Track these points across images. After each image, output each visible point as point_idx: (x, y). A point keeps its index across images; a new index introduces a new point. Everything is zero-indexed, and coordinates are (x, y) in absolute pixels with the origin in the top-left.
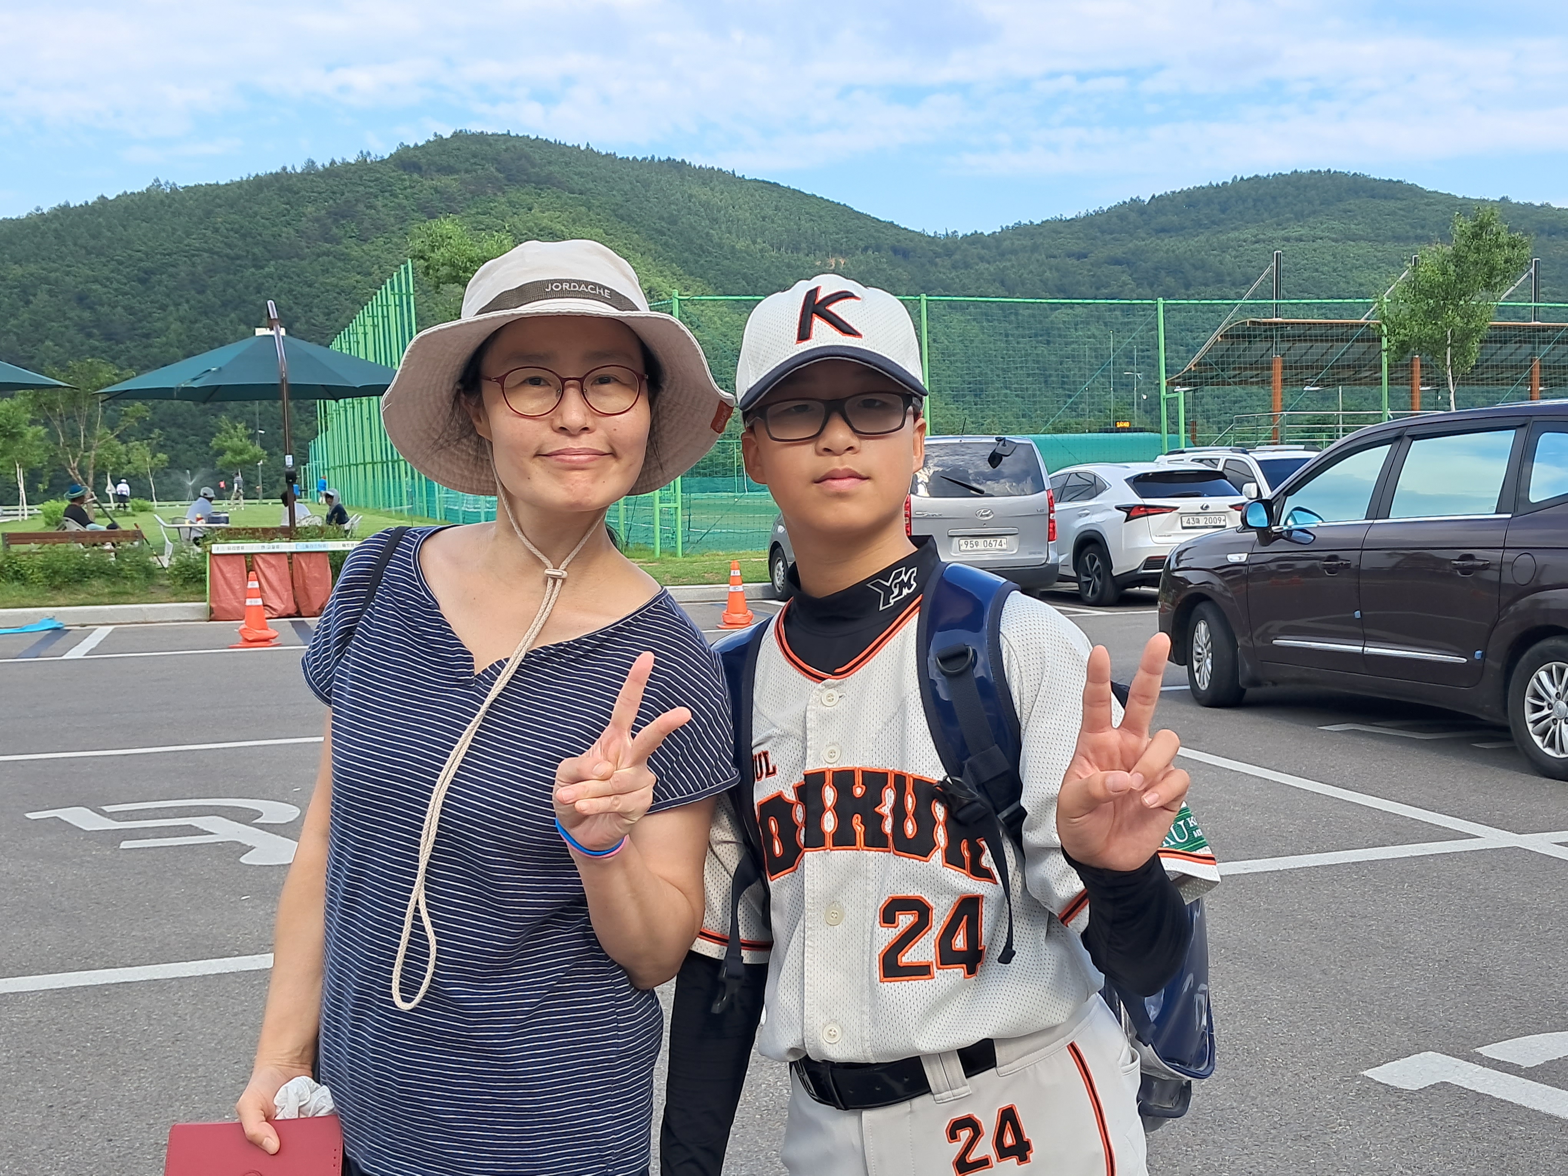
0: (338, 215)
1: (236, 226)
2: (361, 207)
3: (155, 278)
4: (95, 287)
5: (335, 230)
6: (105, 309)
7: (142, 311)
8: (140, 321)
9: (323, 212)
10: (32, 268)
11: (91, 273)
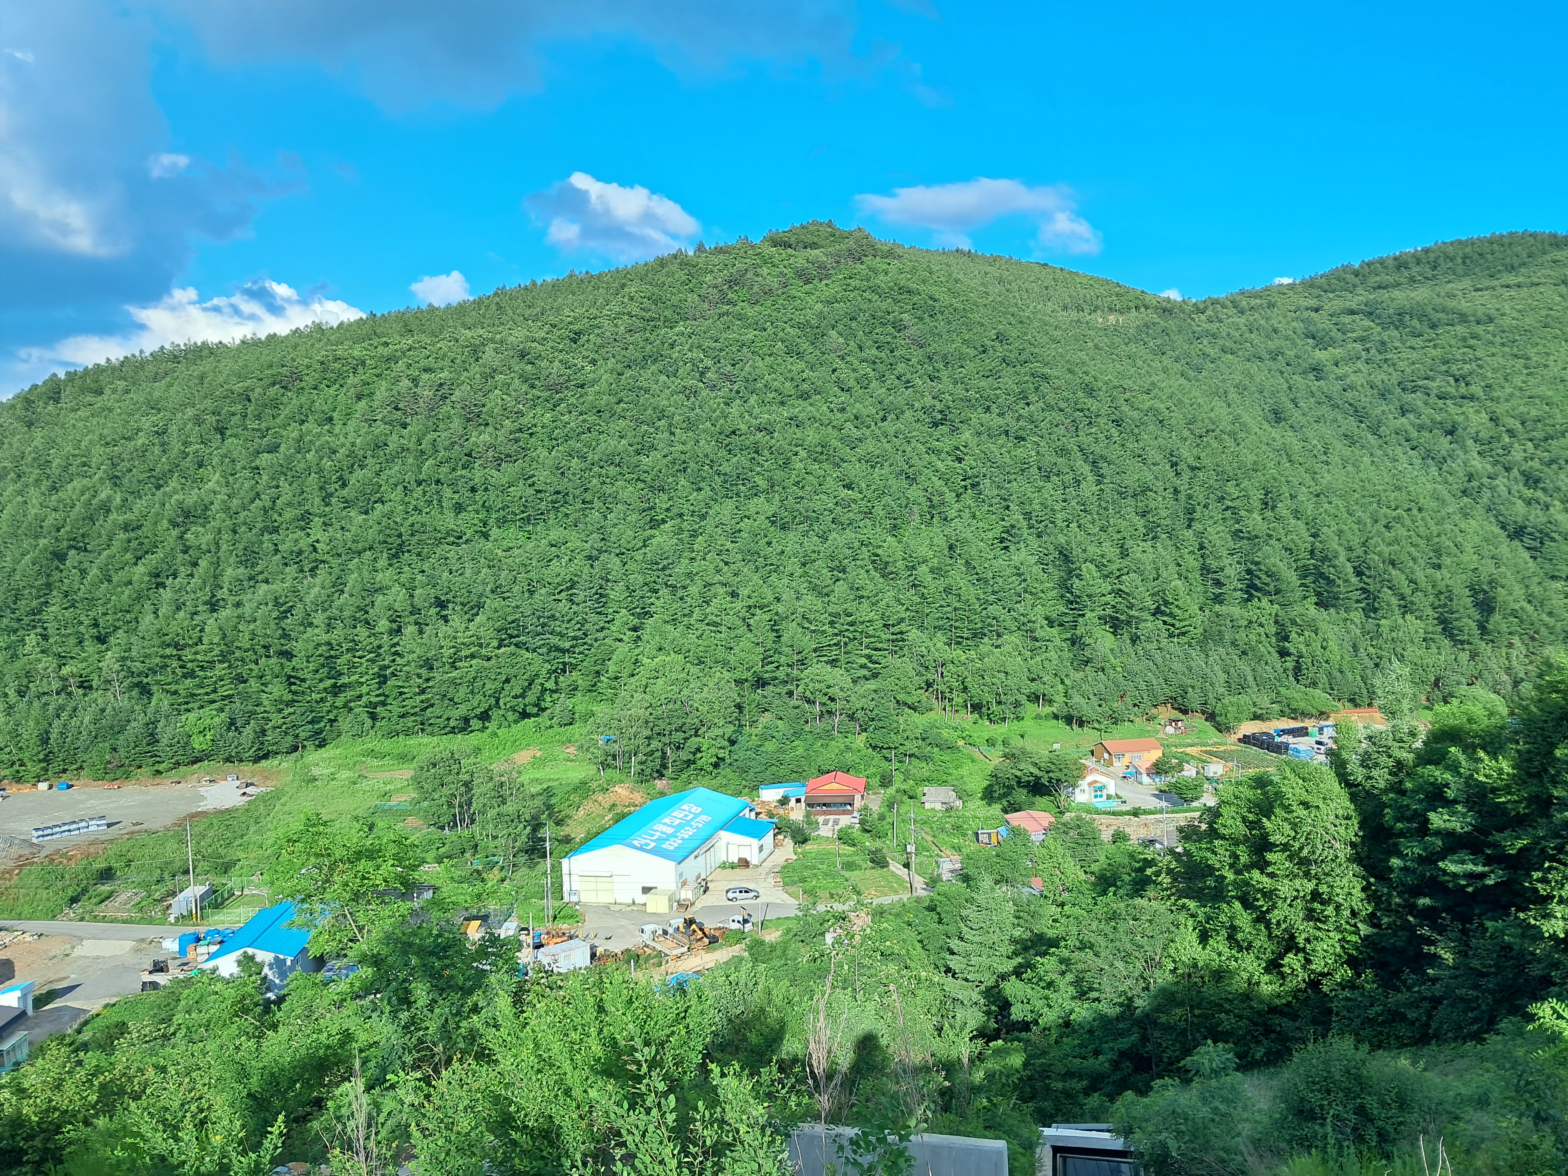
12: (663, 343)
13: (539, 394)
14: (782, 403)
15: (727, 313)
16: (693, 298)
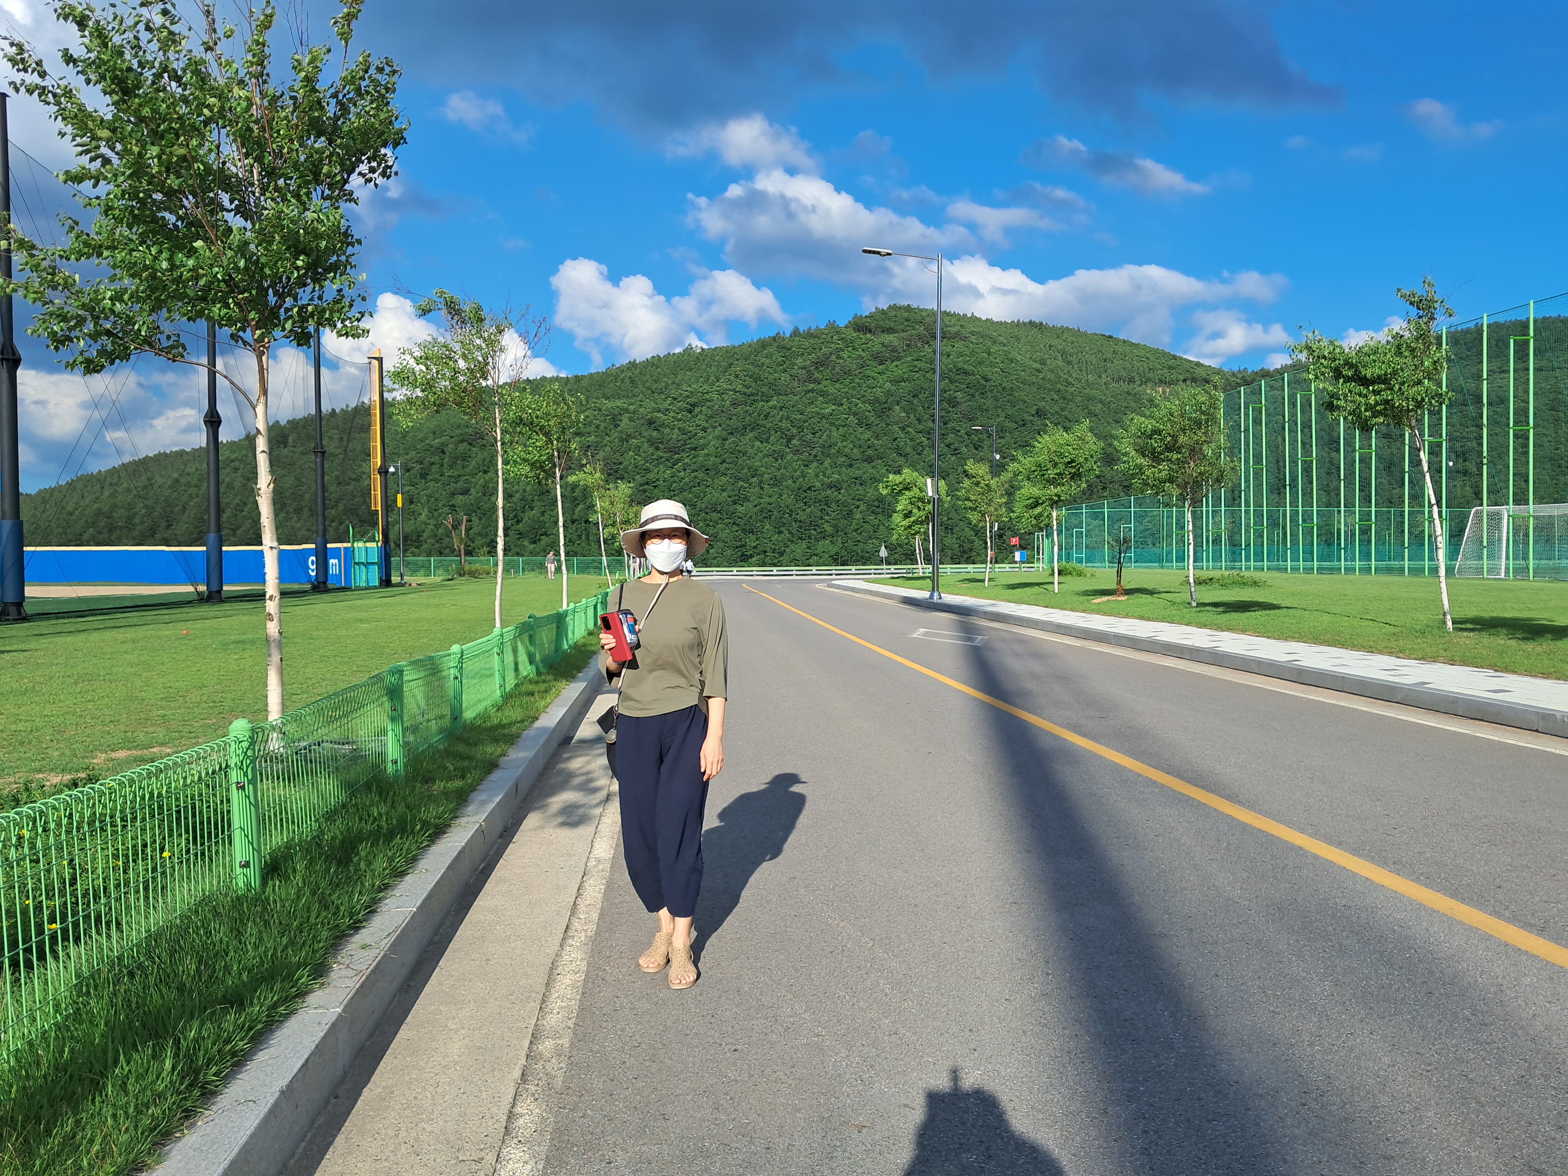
0: (819, 364)
1: (750, 373)
2: (833, 357)
3: (697, 410)
4: (659, 415)
5: (817, 375)
6: (667, 431)
7: (690, 432)
8: (690, 439)
9: (809, 362)
10: (619, 403)
11: (654, 405)
12: (759, 415)
13: (662, 455)
14: (851, 466)
15: (812, 391)
16: (785, 377)
